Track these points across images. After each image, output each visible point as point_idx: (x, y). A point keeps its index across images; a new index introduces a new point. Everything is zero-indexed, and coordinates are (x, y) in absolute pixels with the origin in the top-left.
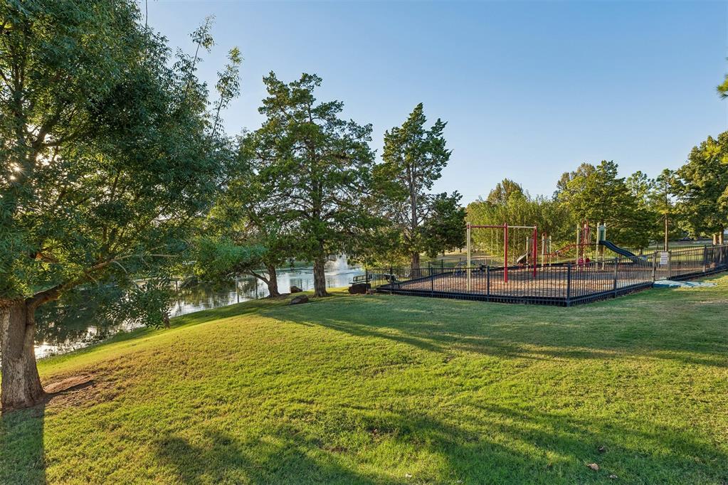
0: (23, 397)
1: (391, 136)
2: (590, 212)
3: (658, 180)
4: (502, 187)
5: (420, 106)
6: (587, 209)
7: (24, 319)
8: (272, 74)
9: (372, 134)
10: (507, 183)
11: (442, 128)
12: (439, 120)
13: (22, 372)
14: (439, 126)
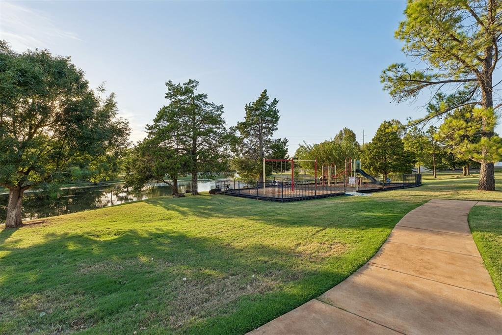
0: (13, 224)
1: (249, 107)
2: (375, 151)
3: (427, 132)
4: (343, 132)
5: (265, 91)
6: (373, 149)
7: (18, 195)
8: (170, 81)
9: (223, 110)
10: (346, 130)
11: (276, 104)
12: (275, 99)
13: (14, 214)
14: (275, 102)
